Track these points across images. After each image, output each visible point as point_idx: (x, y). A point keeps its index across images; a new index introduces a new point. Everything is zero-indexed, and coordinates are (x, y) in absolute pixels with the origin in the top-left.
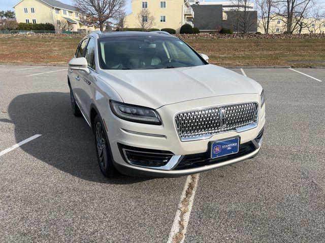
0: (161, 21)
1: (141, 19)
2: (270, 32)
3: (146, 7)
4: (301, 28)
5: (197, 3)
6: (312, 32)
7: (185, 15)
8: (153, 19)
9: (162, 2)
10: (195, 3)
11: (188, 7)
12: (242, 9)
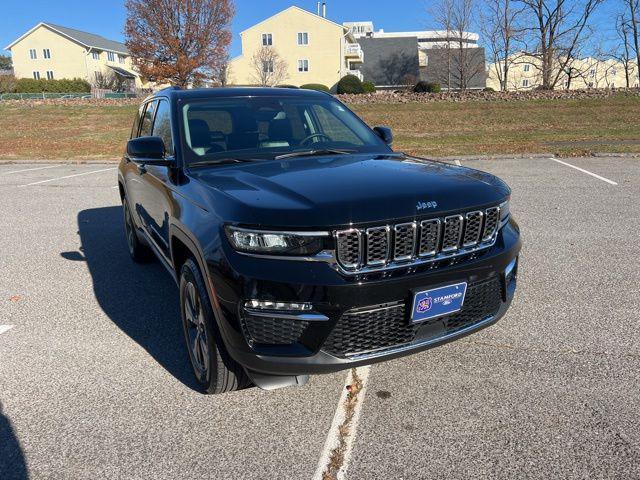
0: (301, 70)
1: (261, 66)
2: (510, 87)
3: (270, 43)
4: (570, 78)
5: (368, 34)
6: (591, 85)
7: (347, 58)
8: (283, 65)
9: (300, 34)
10: (364, 35)
11: (351, 41)
12: (455, 45)
